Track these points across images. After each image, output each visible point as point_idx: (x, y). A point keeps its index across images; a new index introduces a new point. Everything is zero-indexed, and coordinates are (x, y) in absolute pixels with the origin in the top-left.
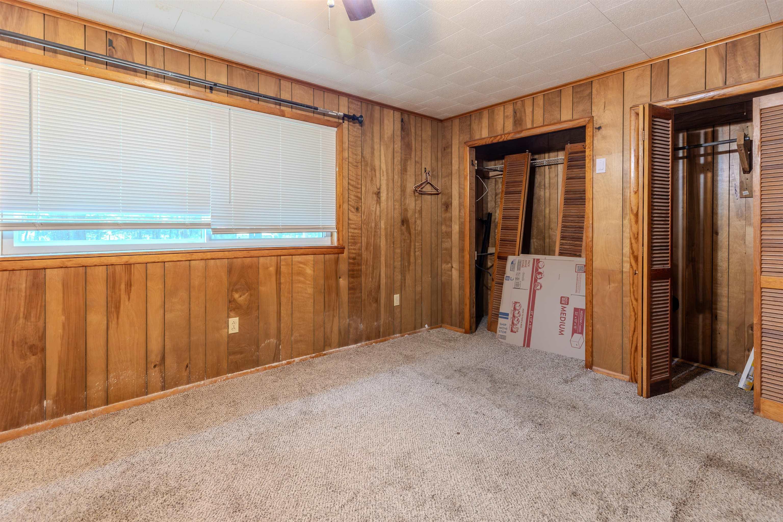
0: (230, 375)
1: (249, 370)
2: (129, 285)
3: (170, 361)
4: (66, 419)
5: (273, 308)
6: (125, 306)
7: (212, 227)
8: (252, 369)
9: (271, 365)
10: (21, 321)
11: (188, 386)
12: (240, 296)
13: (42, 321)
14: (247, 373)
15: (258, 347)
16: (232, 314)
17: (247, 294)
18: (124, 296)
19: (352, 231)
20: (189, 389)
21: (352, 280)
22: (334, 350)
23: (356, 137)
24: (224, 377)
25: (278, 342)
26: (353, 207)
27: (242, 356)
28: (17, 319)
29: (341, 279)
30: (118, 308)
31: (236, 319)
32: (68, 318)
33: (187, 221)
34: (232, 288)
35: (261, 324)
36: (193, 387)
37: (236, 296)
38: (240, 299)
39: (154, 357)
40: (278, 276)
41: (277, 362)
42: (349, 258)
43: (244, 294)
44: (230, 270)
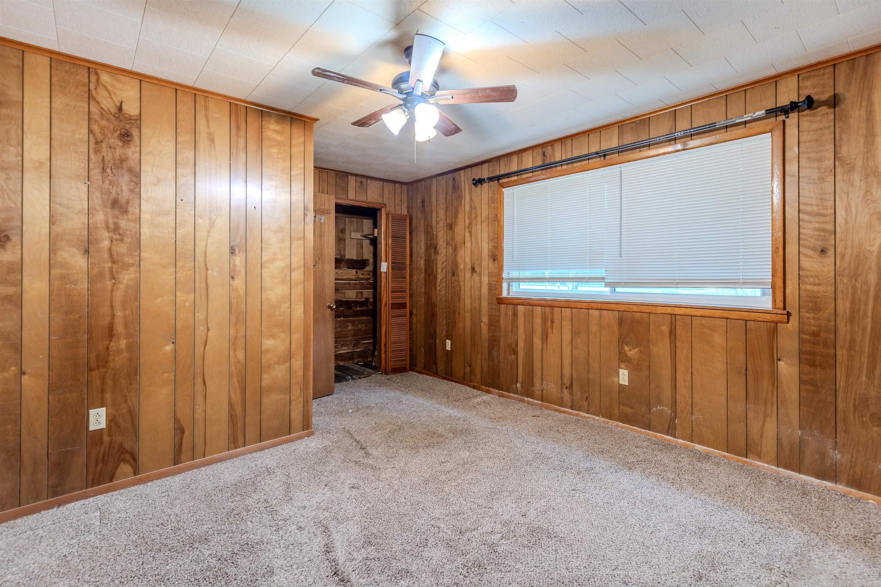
0: (620, 423)
1: (639, 429)
2: (552, 322)
3: (575, 388)
4: (524, 400)
5: (666, 373)
6: (550, 336)
7: (606, 281)
8: (642, 430)
9: (663, 435)
10: (510, 333)
11: (587, 415)
12: (630, 350)
13: (516, 337)
14: (637, 431)
15: (649, 410)
16: (622, 365)
17: (636, 350)
18: (550, 330)
19: (810, 288)
20: (588, 418)
21: (808, 369)
22: (766, 465)
23: (817, 130)
24: (615, 423)
25: (673, 414)
26: (814, 249)
27: (632, 410)
28: (508, 332)
29: (781, 363)
30: (547, 338)
31: (626, 372)
32: (526, 337)
33: (587, 275)
34: (622, 341)
35: (652, 386)
36: (590, 418)
37: (627, 348)
38: (629, 353)
39: (567, 382)
40: (673, 338)
41: (671, 436)
42: (801, 331)
43: (634, 349)
44: (621, 322)
